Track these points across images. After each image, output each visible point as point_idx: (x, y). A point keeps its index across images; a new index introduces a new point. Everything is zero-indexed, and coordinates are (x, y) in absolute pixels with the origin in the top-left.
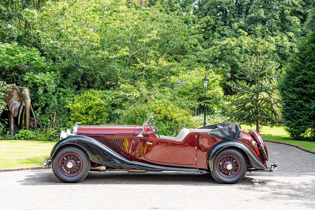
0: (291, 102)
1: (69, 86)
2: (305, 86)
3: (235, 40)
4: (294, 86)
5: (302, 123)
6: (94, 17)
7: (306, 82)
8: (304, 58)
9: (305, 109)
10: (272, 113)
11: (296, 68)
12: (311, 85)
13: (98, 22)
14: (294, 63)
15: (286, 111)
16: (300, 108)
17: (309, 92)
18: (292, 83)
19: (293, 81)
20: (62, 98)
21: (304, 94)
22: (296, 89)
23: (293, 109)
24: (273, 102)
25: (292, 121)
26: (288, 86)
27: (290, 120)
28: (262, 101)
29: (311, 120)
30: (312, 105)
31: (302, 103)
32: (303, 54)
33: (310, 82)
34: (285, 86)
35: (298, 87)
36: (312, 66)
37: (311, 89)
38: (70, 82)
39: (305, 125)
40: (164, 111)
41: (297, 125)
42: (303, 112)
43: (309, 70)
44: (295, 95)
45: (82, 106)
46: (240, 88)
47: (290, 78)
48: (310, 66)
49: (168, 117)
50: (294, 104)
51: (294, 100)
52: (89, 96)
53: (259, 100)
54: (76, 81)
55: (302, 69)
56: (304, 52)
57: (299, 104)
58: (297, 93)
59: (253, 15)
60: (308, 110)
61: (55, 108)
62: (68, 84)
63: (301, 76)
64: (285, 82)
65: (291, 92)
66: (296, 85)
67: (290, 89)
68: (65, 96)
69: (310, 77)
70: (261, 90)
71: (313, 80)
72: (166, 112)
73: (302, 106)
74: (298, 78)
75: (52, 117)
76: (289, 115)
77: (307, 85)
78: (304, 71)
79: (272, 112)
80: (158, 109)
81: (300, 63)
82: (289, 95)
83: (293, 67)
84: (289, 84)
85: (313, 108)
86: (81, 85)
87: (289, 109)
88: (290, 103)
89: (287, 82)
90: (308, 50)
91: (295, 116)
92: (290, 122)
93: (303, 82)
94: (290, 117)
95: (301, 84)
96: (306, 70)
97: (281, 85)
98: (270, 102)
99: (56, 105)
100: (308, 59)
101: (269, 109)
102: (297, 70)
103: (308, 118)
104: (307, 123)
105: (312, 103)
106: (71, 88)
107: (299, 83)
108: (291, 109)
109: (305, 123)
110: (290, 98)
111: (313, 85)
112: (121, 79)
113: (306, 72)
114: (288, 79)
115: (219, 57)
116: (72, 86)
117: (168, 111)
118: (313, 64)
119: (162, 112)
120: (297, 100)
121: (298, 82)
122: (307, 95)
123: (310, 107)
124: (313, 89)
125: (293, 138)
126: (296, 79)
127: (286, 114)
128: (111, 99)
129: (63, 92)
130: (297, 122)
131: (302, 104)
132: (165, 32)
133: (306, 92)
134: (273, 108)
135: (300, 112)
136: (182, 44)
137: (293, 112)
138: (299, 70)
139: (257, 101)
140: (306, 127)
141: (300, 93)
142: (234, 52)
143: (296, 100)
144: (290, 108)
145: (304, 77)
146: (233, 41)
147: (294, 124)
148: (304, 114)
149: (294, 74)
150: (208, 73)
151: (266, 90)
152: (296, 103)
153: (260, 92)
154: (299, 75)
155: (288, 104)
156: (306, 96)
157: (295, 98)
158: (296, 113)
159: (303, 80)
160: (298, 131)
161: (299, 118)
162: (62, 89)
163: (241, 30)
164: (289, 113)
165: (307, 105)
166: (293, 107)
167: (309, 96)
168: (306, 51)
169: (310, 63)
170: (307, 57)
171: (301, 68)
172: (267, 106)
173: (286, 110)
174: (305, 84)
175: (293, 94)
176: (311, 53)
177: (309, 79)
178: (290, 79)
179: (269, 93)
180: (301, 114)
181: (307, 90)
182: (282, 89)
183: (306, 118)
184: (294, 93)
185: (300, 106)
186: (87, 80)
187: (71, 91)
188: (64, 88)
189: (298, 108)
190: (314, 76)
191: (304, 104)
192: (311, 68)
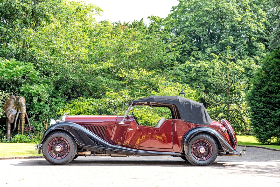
0: (259, 111)
1: (61, 96)
2: (270, 96)
3: (208, 63)
4: (260, 96)
5: (268, 129)
6: (83, 35)
7: (271, 92)
8: (269, 72)
9: (271, 116)
10: (242, 123)
11: (262, 80)
12: (276, 95)
13: (87, 39)
14: (260, 76)
15: (254, 119)
16: (266, 115)
17: (274, 101)
18: (259, 94)
19: (259, 91)
20: (54, 106)
21: (269, 103)
22: (262, 98)
23: (260, 117)
24: (242, 112)
25: (260, 128)
26: (255, 96)
27: (257, 127)
28: (233, 111)
29: (277, 126)
30: (277, 113)
31: (268, 110)
32: (268, 68)
33: (275, 92)
34: (253, 96)
35: (264, 97)
36: (276, 78)
37: (276, 98)
38: (62, 93)
39: (271, 130)
40: (145, 117)
41: (264, 131)
42: (269, 119)
43: (274, 81)
44: (262, 104)
45: (71, 112)
46: (213, 101)
47: (257, 89)
48: (274, 78)
49: (148, 122)
50: (261, 112)
51: (261, 108)
52: (78, 104)
53: (230, 111)
54: (66, 92)
55: (268, 81)
56: (268, 66)
57: (266, 112)
58: (264, 102)
59: (223, 41)
60: (274, 117)
61: (47, 115)
62: (60, 95)
63: (267, 87)
64: (253, 93)
65: (258, 102)
66: (262, 95)
67: (257, 99)
68: (57, 105)
69: (274, 88)
70: (232, 102)
71: (277, 91)
72: (147, 117)
73: (268, 114)
74: (264, 89)
75: (45, 124)
76: (257, 122)
77: (272, 95)
78: (269, 82)
79: (242, 121)
80: (140, 115)
81: (266, 76)
82: (256, 104)
83: (259, 79)
84: (256, 94)
85: (278, 115)
86: (72, 95)
87: (257, 117)
88: (257, 111)
89: (254, 93)
90: (272, 64)
91: (262, 123)
92: (258, 128)
93: (268, 92)
94: (258, 124)
95: (266, 94)
96: (270, 82)
97: (249, 96)
98: (240, 112)
99: (49, 113)
100: (272, 72)
101: (239, 119)
102: (263, 82)
103: (274, 124)
104: (273, 129)
105: (277, 110)
106: (62, 98)
107: (265, 94)
108: (258, 117)
109: (271, 128)
110: (257, 107)
111: (277, 95)
112: (106, 88)
113: (271, 84)
114: (255, 90)
115: (194, 78)
116: (63, 96)
117: (149, 117)
118: (277, 77)
119: (143, 118)
120: (264, 108)
121: (264, 92)
122: (273, 104)
123: (275, 114)
124: (278, 99)
125: (261, 143)
126: (262, 90)
127: (254, 121)
128: (97, 105)
129: (55, 102)
130: (264, 128)
131: (268, 112)
132: (146, 48)
133: (271, 101)
134: (242, 118)
135: (267, 119)
136: (161, 59)
137: (261, 119)
138: (265, 82)
139: (228, 111)
140: (272, 132)
141: (266, 102)
142: (207, 73)
143: (262, 108)
144: (257, 115)
145: (269, 88)
146: (207, 63)
147: (261, 130)
148: (271, 121)
149: (260, 85)
150: (184, 88)
151: (236, 101)
152: (262, 111)
153: (230, 104)
154: (265, 86)
155: (256, 113)
156: (271, 105)
157: (262, 106)
158: (263, 120)
159: (268, 90)
160: (265, 136)
161: (265, 124)
162: (54, 99)
163: (213, 54)
164: (257, 120)
165: (273, 113)
166: (261, 115)
167: (274, 105)
168: (270, 66)
169: (274, 76)
170: (271, 70)
171: (266, 80)
172: (237, 116)
173: (254, 117)
174: (270, 94)
175: (259, 104)
176: (275, 67)
177: (273, 89)
179: (238, 104)
180: (268, 121)
181: (272, 99)
182: (250, 100)
183: (272, 124)
184: (261, 102)
186: (76, 91)
187: (62, 100)
188: (56, 98)
189: (264, 115)
190: (278, 86)
191: (269, 112)
192: (275, 80)
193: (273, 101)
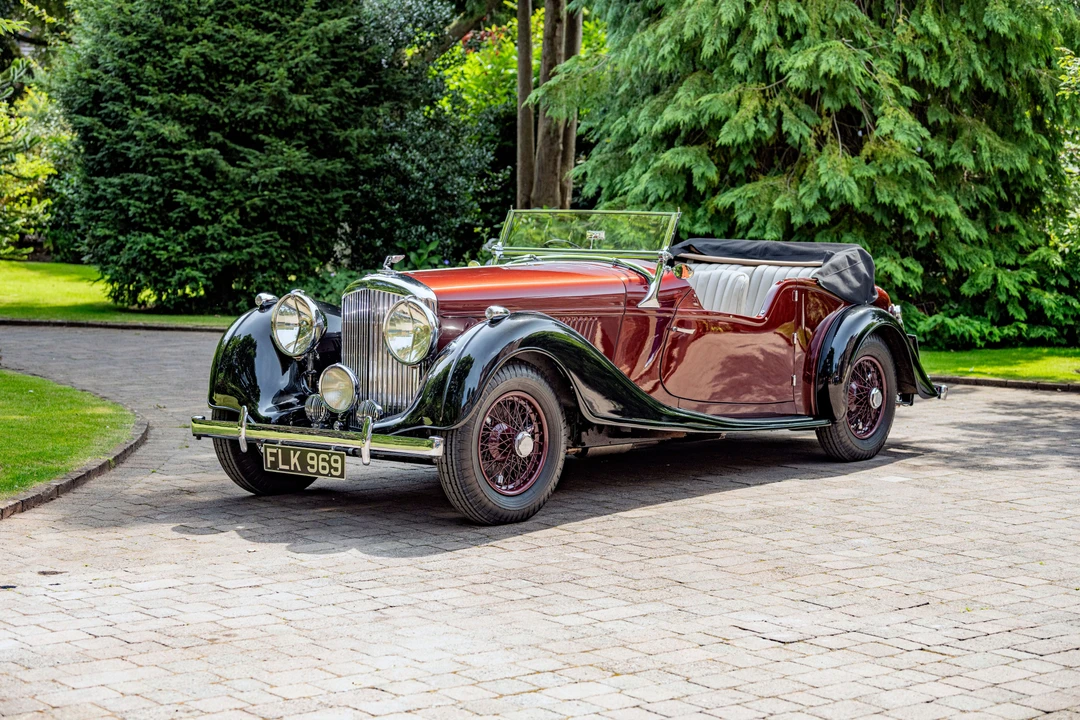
0: (159, 155)
4: (161, 87)
16: (199, 179)
17: (235, 113)
21: (212, 122)
23: (162, 185)
26: (132, 86)
31: (215, 157)
33: (237, 72)
35: (181, 90)
37: (243, 99)
39: (224, 249)
47: (141, 48)
50: (170, 164)
57: (198, 164)
67: (146, 99)
71: (248, 66)
73: (209, 170)
74: (185, 52)
78: (208, 26)
93: (206, 69)
104: (231, 243)
105: (249, 157)
107: (186, 75)
108: (154, 184)
109: (225, 241)
114: (136, 56)
120: (187, 143)
124: (252, 102)
131: (215, 162)
133: (222, 112)
141: (192, 116)
143: (181, 145)
148: (220, 206)
149: (160, 34)
152: (182, 158)
154: (181, 39)
157: (178, 136)
174: (206, 77)
178: (141, 53)
181: (223, 105)
185: (199, 170)
192: (228, 13)
193: (229, 110)
